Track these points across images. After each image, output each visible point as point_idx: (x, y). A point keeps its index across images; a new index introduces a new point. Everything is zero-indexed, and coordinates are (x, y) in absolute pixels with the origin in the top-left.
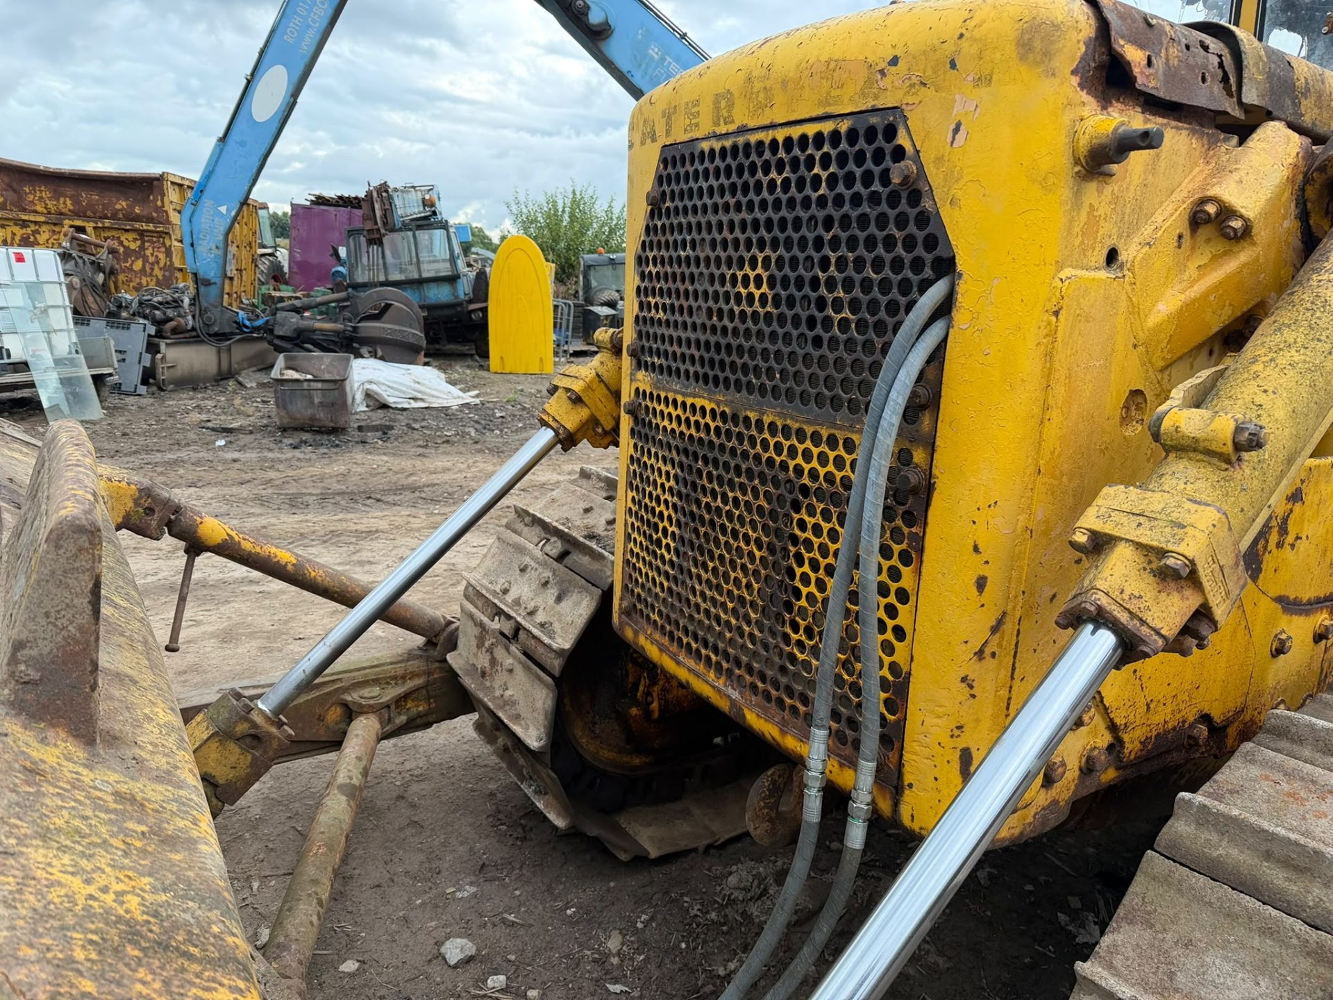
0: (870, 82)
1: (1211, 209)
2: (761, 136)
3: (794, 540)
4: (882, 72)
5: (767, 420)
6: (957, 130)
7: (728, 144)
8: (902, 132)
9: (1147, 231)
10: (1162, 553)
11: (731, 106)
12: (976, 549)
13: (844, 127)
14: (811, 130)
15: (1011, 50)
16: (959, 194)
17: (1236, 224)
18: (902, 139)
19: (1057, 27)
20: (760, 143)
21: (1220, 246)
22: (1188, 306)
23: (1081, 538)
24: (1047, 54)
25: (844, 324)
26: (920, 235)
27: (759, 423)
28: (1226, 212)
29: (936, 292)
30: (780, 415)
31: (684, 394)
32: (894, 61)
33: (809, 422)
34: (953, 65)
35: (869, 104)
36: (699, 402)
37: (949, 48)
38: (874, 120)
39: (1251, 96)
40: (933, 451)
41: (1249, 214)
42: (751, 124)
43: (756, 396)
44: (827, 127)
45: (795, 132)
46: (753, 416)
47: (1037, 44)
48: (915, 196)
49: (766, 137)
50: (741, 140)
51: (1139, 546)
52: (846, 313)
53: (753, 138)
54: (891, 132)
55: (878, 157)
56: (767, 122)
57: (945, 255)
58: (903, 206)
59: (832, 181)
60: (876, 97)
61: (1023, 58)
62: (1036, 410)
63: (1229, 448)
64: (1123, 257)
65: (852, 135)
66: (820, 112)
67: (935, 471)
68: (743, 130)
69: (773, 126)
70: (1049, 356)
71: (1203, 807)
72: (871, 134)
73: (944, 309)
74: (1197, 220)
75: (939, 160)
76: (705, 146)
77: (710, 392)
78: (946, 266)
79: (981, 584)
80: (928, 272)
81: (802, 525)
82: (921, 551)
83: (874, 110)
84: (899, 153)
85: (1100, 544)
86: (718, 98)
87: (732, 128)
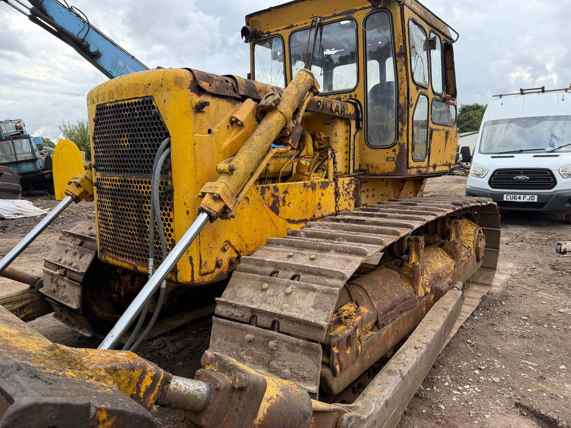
0: (145, 89)
1: (233, 119)
2: (121, 102)
3: (144, 212)
4: (147, 87)
5: (133, 180)
6: (165, 102)
7: (113, 104)
8: (153, 102)
9: (219, 125)
10: (213, 194)
11: (113, 94)
12: (185, 204)
13: (141, 100)
14: (133, 101)
15: (173, 83)
16: (167, 117)
17: (239, 123)
18: (154, 104)
19: (182, 78)
20: (122, 104)
21: (238, 128)
22: (232, 142)
23: (200, 194)
24: (181, 84)
25: (148, 151)
26: (161, 127)
27: (131, 181)
28: (237, 120)
29: (166, 141)
30: (136, 178)
31: (110, 177)
32: (149, 85)
33: (143, 178)
34: (162, 86)
35: (145, 95)
36: (115, 178)
37: (160, 82)
38: (147, 99)
39: (242, 93)
40: (172, 181)
41: (242, 120)
42: (119, 99)
43: (129, 173)
44: (137, 100)
45: (130, 102)
46: (129, 179)
47: (178, 82)
48: (159, 118)
49: (123, 103)
50: (117, 104)
51: (210, 193)
52: (148, 148)
53: (120, 103)
54: (151, 102)
55: (149, 108)
56: (122, 99)
57: (167, 132)
58: (156, 120)
59: (140, 114)
60: (147, 93)
61: (176, 85)
62: (194, 168)
63: (228, 171)
64: (213, 131)
65: (143, 102)
66: (134, 96)
67: (173, 186)
68: (117, 101)
69: (124, 100)
70: (195, 155)
71: (245, 258)
72: (147, 102)
73: (169, 145)
74: (232, 123)
75: (162, 108)
76: (108, 105)
77: (117, 175)
78: (168, 135)
79: (188, 213)
80: (164, 136)
81: (145, 207)
82: (173, 207)
83: (147, 96)
84: (154, 107)
85: (204, 195)
86: (109, 92)
87: (114, 100)
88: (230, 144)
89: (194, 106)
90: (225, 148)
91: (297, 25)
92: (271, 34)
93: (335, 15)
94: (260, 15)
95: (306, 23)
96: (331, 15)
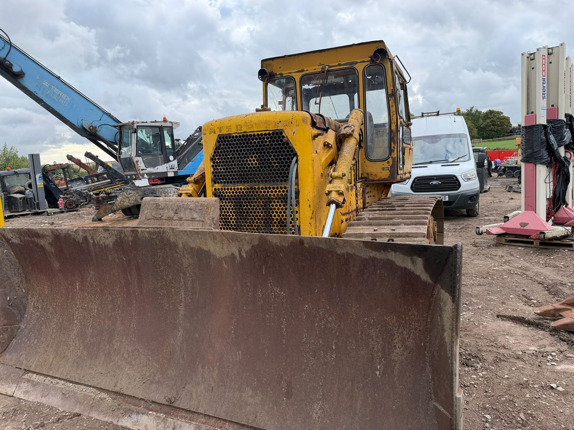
0: (276, 125)
1: (326, 143)
2: (250, 133)
3: (271, 209)
4: (278, 123)
5: (260, 187)
6: (294, 133)
7: (241, 135)
8: (283, 133)
9: (319, 147)
10: (339, 191)
11: (241, 127)
12: (308, 200)
13: (271, 132)
14: (263, 133)
15: (301, 121)
16: (296, 143)
17: (330, 145)
18: (284, 134)
19: (307, 118)
20: (250, 135)
21: (328, 149)
22: (326, 159)
23: (327, 192)
24: (307, 122)
25: (277, 166)
26: (290, 150)
27: (259, 188)
28: (329, 144)
29: (295, 159)
30: (264, 185)
31: (234, 186)
32: (280, 122)
33: (272, 185)
34: (292, 123)
35: (276, 129)
36: (240, 187)
37: (291, 120)
38: (277, 131)
39: (327, 126)
40: (298, 185)
41: (332, 144)
42: (247, 131)
43: (257, 183)
44: (267, 132)
45: (260, 133)
46: (256, 187)
47: (305, 120)
48: (288, 144)
49: (252, 134)
50: (245, 134)
51: (335, 191)
52: (277, 164)
53: (248, 134)
54: (281, 133)
55: (279, 137)
56: (252, 131)
57: (295, 153)
58: (286, 145)
59: (270, 142)
60: (277, 127)
61: (303, 122)
62: (313, 176)
63: (342, 177)
64: (317, 152)
65: (273, 134)
66: (265, 129)
67: (299, 189)
68: (245, 132)
69: (253, 132)
70: (313, 167)
71: (347, 234)
72: (277, 133)
73: (297, 161)
74: (324, 145)
75: (291, 138)
76: (234, 135)
77: (243, 184)
78: (296, 155)
79: (310, 206)
80: (292, 156)
81: (273, 206)
82: (299, 203)
83: (277, 130)
84: (283, 137)
85: (330, 192)
86: (237, 126)
87: (242, 132)
88: (325, 160)
89: (313, 136)
90: (323, 163)
91: (307, 70)
92: (284, 75)
93: (340, 65)
94: (274, 60)
95: (315, 69)
96: (337, 64)
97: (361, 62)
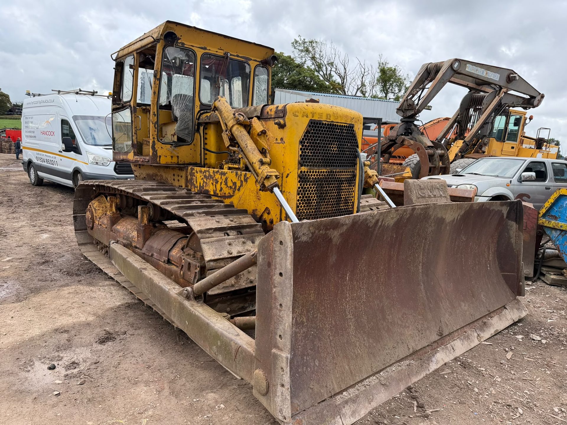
0: (351, 120)
2: (336, 123)
5: (337, 171)
6: (359, 129)
7: (329, 123)
11: (330, 117)
13: (348, 125)
14: (344, 125)
16: (359, 137)
20: (335, 125)
26: (355, 142)
30: (340, 169)
33: (344, 170)
34: (359, 120)
36: (323, 171)
42: (334, 121)
43: (335, 167)
44: (346, 125)
45: (341, 124)
46: (335, 171)
48: (355, 137)
49: (337, 124)
50: (332, 123)
53: (334, 124)
54: (353, 128)
55: (351, 131)
57: (358, 144)
59: (346, 133)
60: (352, 122)
65: (349, 126)
66: (345, 122)
68: (332, 122)
69: (338, 122)
72: (351, 127)
75: (357, 132)
76: (324, 122)
77: (326, 168)
80: (356, 147)
81: (342, 186)
83: (351, 124)
86: (327, 115)
87: (330, 121)
91: (209, 50)
93: (238, 56)
94: (178, 26)
95: (217, 52)
96: (236, 55)
97: (254, 60)
